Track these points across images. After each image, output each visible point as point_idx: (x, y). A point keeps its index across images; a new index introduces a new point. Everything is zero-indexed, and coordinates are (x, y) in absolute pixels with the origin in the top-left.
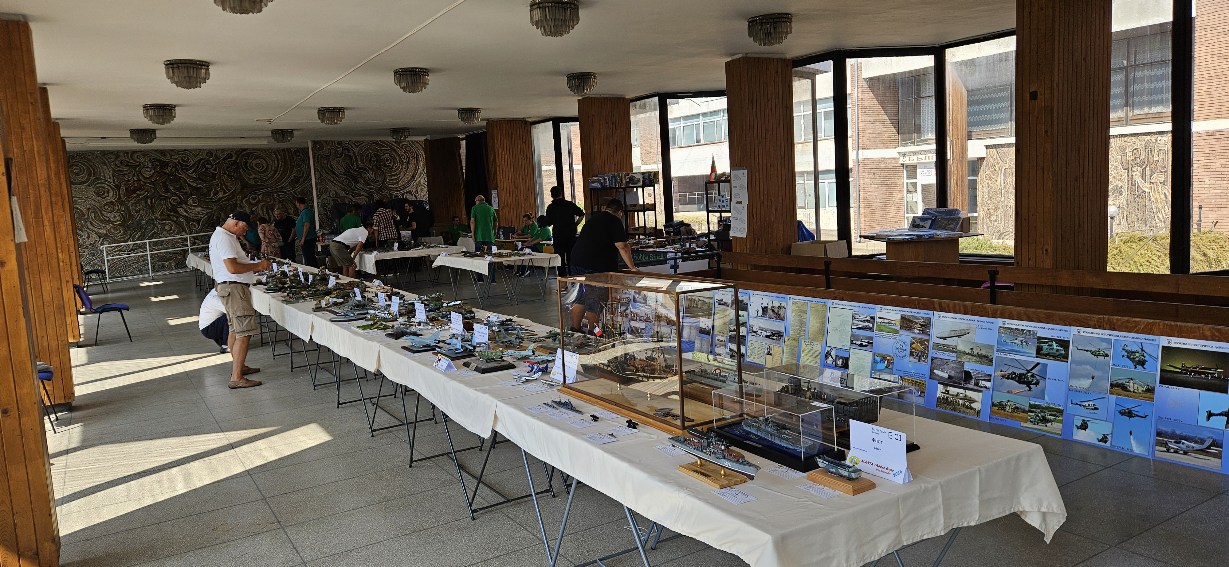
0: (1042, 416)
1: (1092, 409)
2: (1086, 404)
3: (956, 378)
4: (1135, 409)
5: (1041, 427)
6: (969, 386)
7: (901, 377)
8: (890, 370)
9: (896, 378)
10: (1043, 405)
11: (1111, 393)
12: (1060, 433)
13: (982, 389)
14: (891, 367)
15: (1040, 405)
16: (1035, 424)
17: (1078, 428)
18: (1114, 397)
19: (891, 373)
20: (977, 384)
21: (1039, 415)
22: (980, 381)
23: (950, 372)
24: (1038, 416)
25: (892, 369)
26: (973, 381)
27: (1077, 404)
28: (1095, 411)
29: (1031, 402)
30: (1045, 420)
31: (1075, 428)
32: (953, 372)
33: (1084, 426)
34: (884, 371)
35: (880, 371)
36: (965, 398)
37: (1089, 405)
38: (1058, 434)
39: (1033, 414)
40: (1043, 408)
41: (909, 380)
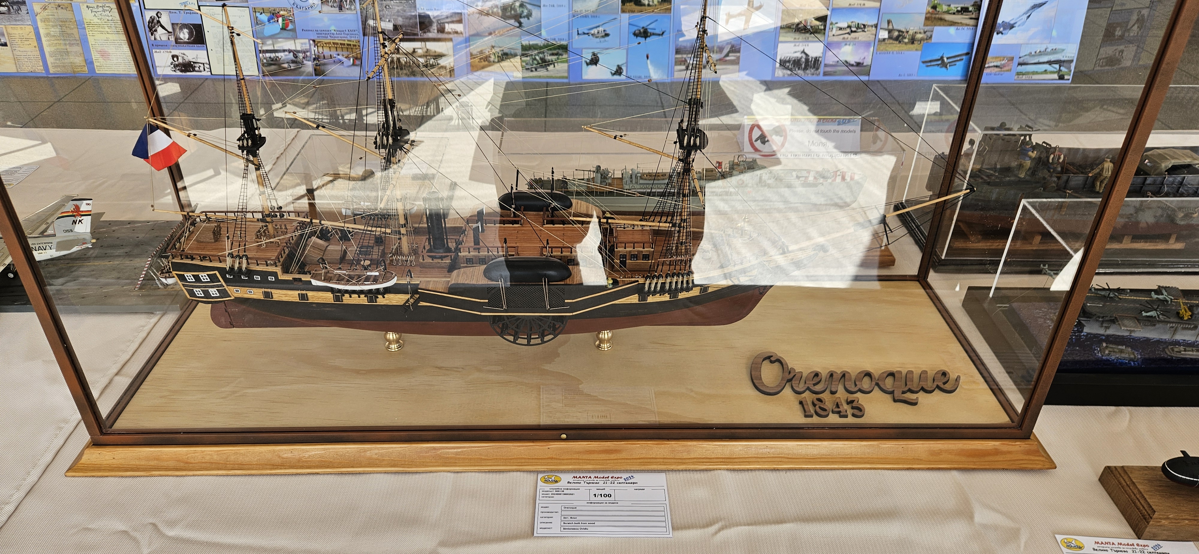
0: (541, 59)
1: (603, 37)
2: (595, 31)
3: (406, 26)
4: (651, 26)
5: (542, 72)
6: (430, 35)
7: (314, 41)
8: (291, 33)
9: (305, 44)
10: (540, 42)
11: (623, 11)
12: (566, 75)
13: (451, 36)
14: (290, 27)
15: (537, 45)
16: (532, 71)
17: (588, 64)
18: (626, 16)
19: (295, 38)
20: (441, 30)
21: (537, 58)
22: (447, 25)
23: (395, 20)
24: (535, 59)
25: (294, 30)
26: (435, 27)
27: (584, 34)
28: (607, 38)
29: (524, 43)
30: (545, 64)
31: (584, 65)
32: (400, 19)
33: (594, 61)
34: (281, 36)
35: (273, 37)
36: (427, 54)
37: (598, 32)
38: (563, 77)
39: (528, 58)
40: (541, 48)
41: (329, 43)
